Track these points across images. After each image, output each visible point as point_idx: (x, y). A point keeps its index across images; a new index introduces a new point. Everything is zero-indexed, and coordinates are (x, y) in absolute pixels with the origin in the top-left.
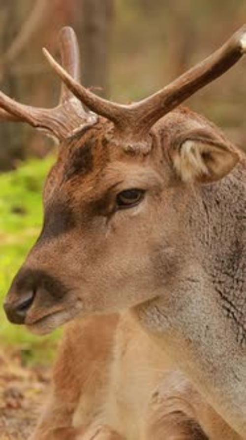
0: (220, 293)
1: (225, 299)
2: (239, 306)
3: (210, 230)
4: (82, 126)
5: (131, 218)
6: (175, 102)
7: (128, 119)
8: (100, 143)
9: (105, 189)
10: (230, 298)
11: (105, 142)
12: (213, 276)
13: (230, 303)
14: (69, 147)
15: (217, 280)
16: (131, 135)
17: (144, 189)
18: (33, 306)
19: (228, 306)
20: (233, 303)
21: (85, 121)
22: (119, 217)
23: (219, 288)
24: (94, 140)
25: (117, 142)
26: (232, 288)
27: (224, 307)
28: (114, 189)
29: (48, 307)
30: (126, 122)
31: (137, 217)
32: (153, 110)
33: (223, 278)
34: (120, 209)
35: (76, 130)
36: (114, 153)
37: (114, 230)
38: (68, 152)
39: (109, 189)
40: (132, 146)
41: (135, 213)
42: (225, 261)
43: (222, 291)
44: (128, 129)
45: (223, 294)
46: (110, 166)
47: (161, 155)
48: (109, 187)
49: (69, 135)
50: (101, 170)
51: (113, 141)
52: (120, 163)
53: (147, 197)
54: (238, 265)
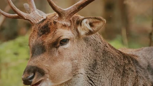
0: (89, 78)
1: (91, 80)
2: (95, 83)
3: (89, 55)
4: (42, 19)
5: (65, 49)
6: (81, 8)
7: (64, 14)
8: (53, 23)
9: (57, 38)
10: (93, 80)
11: (55, 23)
12: (87, 72)
13: (92, 82)
14: (39, 26)
15: (88, 73)
16: (65, 20)
17: (69, 38)
18: (35, 78)
19: (92, 83)
20: (94, 81)
21: (42, 18)
22: (61, 48)
23: (88, 76)
24: (49, 23)
25: (60, 22)
26: (93, 76)
27: (90, 83)
28: (60, 38)
29: (40, 78)
30: (63, 15)
31: (67, 49)
32: (73, 10)
33: (90, 72)
34: (61, 45)
35: (40, 20)
36: (59, 26)
37: (59, 53)
38: (38, 28)
39: (58, 38)
40: (65, 23)
41: (66, 47)
42: (92, 66)
43: (90, 77)
44: (64, 17)
45: (90, 78)
46: (58, 30)
47: (74, 27)
48: (58, 37)
49: (38, 22)
50: (54, 32)
51: (58, 22)
52: (61, 29)
53: (70, 42)
54: (95, 68)
